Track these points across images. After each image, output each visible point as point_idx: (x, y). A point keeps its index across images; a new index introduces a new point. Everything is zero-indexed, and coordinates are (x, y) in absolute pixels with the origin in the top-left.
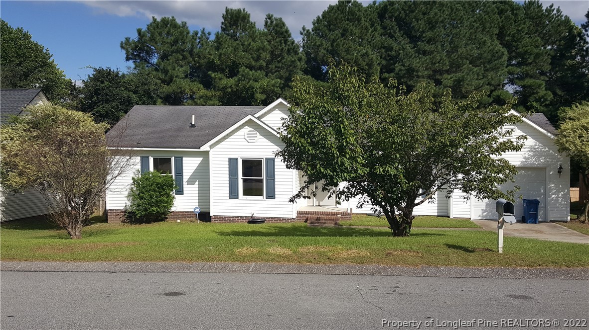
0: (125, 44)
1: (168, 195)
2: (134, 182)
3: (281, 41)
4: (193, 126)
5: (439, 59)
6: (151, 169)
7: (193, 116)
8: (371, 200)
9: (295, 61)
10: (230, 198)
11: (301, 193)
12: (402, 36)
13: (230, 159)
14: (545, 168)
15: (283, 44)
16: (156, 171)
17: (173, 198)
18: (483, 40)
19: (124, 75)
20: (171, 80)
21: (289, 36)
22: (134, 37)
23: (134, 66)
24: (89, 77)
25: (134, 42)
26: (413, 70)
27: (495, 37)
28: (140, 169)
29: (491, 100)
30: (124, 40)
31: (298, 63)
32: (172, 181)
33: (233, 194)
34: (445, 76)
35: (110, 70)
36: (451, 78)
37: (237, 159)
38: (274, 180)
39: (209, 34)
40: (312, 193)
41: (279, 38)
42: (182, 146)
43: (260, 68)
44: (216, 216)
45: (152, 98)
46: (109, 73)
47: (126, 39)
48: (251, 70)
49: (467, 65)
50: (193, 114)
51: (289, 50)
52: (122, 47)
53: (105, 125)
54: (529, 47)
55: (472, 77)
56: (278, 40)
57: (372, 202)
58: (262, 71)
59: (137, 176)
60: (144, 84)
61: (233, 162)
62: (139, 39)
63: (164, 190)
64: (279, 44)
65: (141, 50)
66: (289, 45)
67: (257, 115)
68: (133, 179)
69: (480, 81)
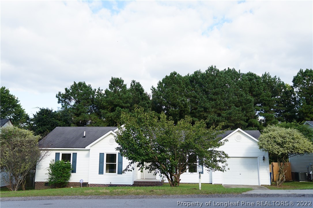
0: (59, 95)
1: (67, 173)
2: (50, 166)
3: (138, 94)
4: (84, 137)
5: (219, 103)
6: (60, 159)
7: (85, 132)
8: (160, 171)
9: (145, 104)
10: (99, 174)
11: (127, 168)
12: (201, 92)
13: (100, 154)
14: (257, 157)
15: (140, 95)
16: (62, 160)
17: (70, 175)
18: (241, 94)
19: (55, 112)
20: (80, 114)
21: (143, 91)
22: (63, 92)
23: (62, 107)
24: (37, 113)
25: (63, 94)
26: (207, 109)
27: (248, 92)
28: (55, 160)
29: (247, 124)
30: (58, 93)
31: (147, 105)
32: (70, 166)
33: (101, 172)
34: (223, 112)
35: (48, 109)
36: (226, 113)
37: (103, 153)
38: (122, 164)
39: (102, 90)
40: (132, 168)
41: (138, 92)
42: (77, 147)
43: (127, 107)
44: (91, 184)
45: (68, 123)
46: (47, 111)
47: (59, 92)
48: (122, 108)
49: (233, 107)
50: (84, 131)
51: (142, 99)
52: (57, 97)
53: (39, 136)
54: (265, 97)
55: (236, 112)
56: (137, 93)
57: (161, 172)
58: (128, 109)
59: (52, 163)
60: (64, 116)
61: (101, 155)
62: (66, 93)
63: (65, 170)
64: (137, 95)
65: (66, 98)
66: (143, 96)
67: (115, 131)
68: (50, 164)
69: (240, 115)
